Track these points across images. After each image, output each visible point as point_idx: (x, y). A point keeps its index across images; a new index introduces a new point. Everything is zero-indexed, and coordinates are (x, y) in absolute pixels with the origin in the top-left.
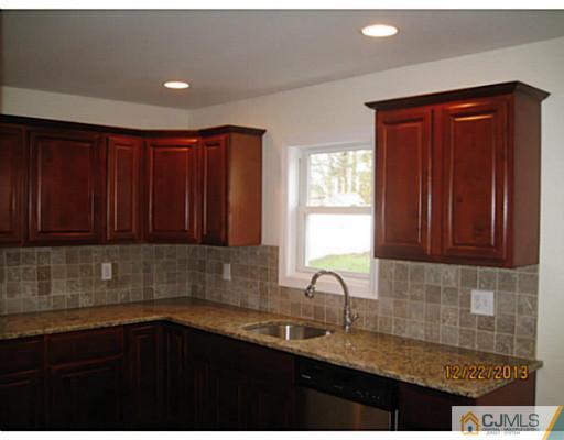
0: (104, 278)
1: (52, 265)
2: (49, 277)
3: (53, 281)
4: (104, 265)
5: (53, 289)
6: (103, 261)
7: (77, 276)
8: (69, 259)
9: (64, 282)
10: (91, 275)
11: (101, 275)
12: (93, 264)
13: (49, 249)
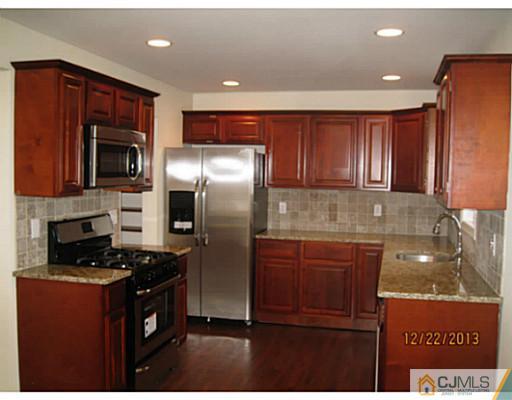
0: (375, 214)
1: (338, 203)
2: (336, 210)
3: (339, 213)
4: (376, 206)
5: (339, 218)
6: (375, 203)
7: (355, 211)
8: (351, 200)
9: (346, 215)
10: (366, 212)
11: (373, 212)
12: (368, 204)
13: (336, 192)
